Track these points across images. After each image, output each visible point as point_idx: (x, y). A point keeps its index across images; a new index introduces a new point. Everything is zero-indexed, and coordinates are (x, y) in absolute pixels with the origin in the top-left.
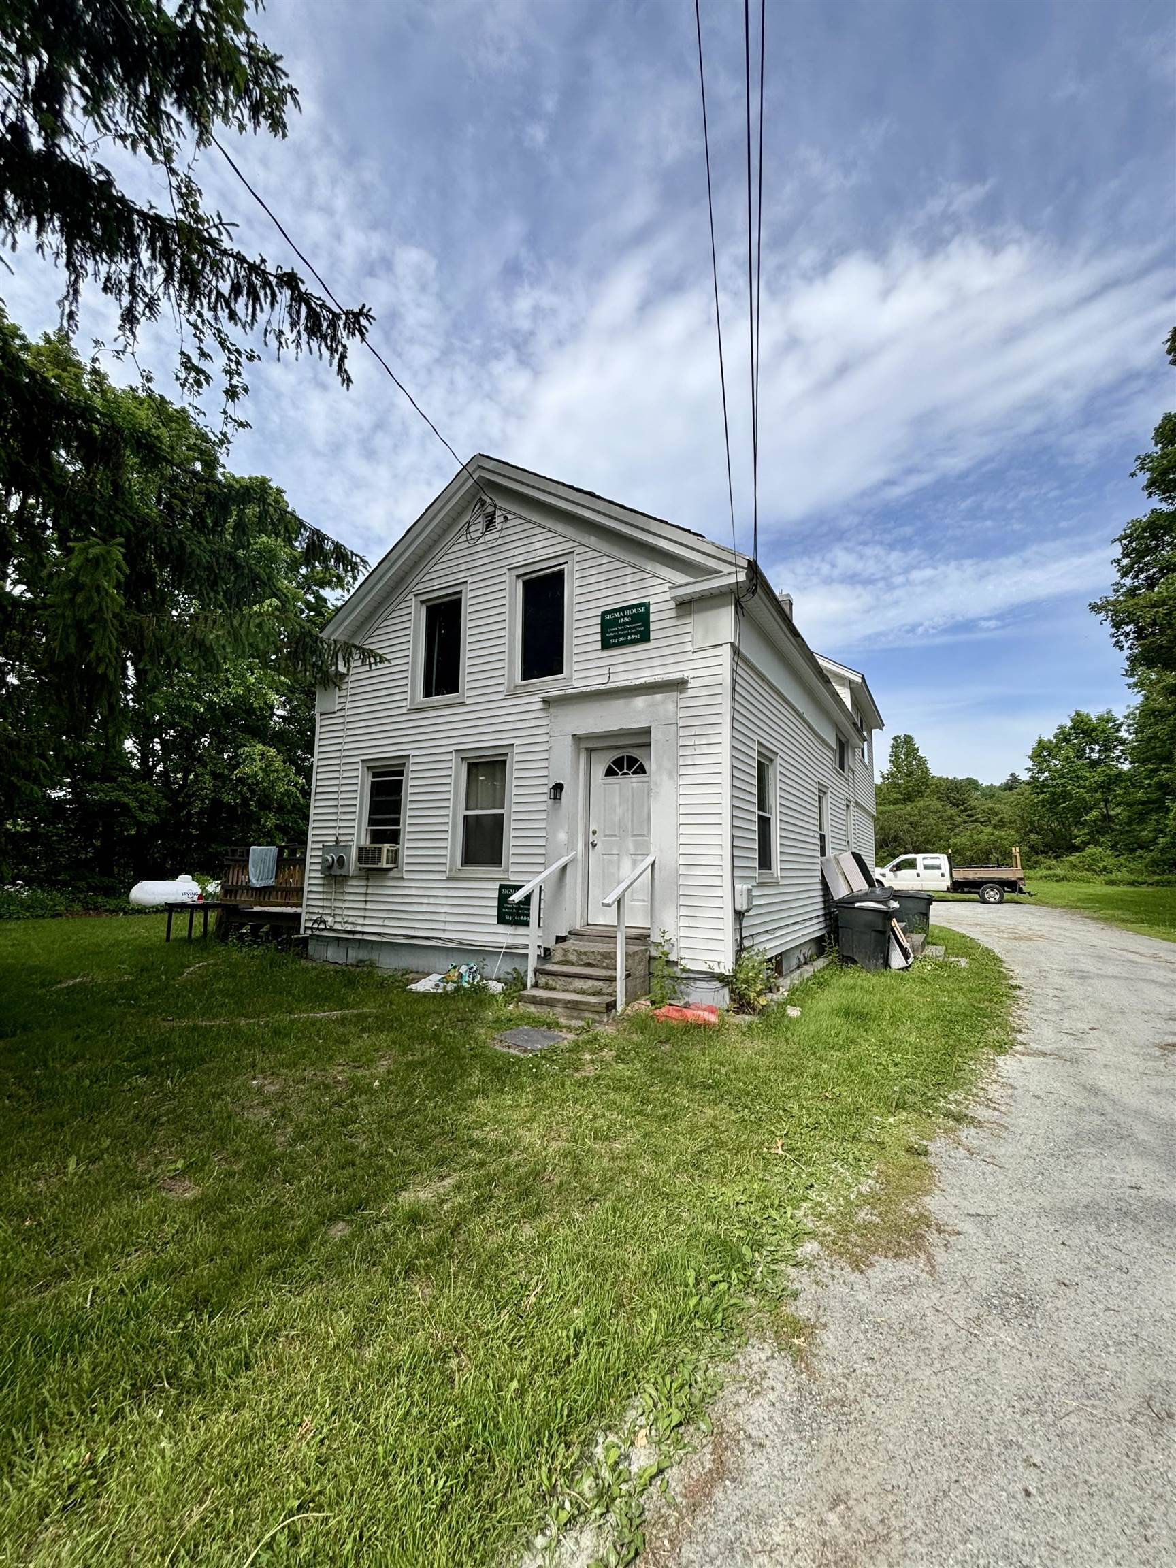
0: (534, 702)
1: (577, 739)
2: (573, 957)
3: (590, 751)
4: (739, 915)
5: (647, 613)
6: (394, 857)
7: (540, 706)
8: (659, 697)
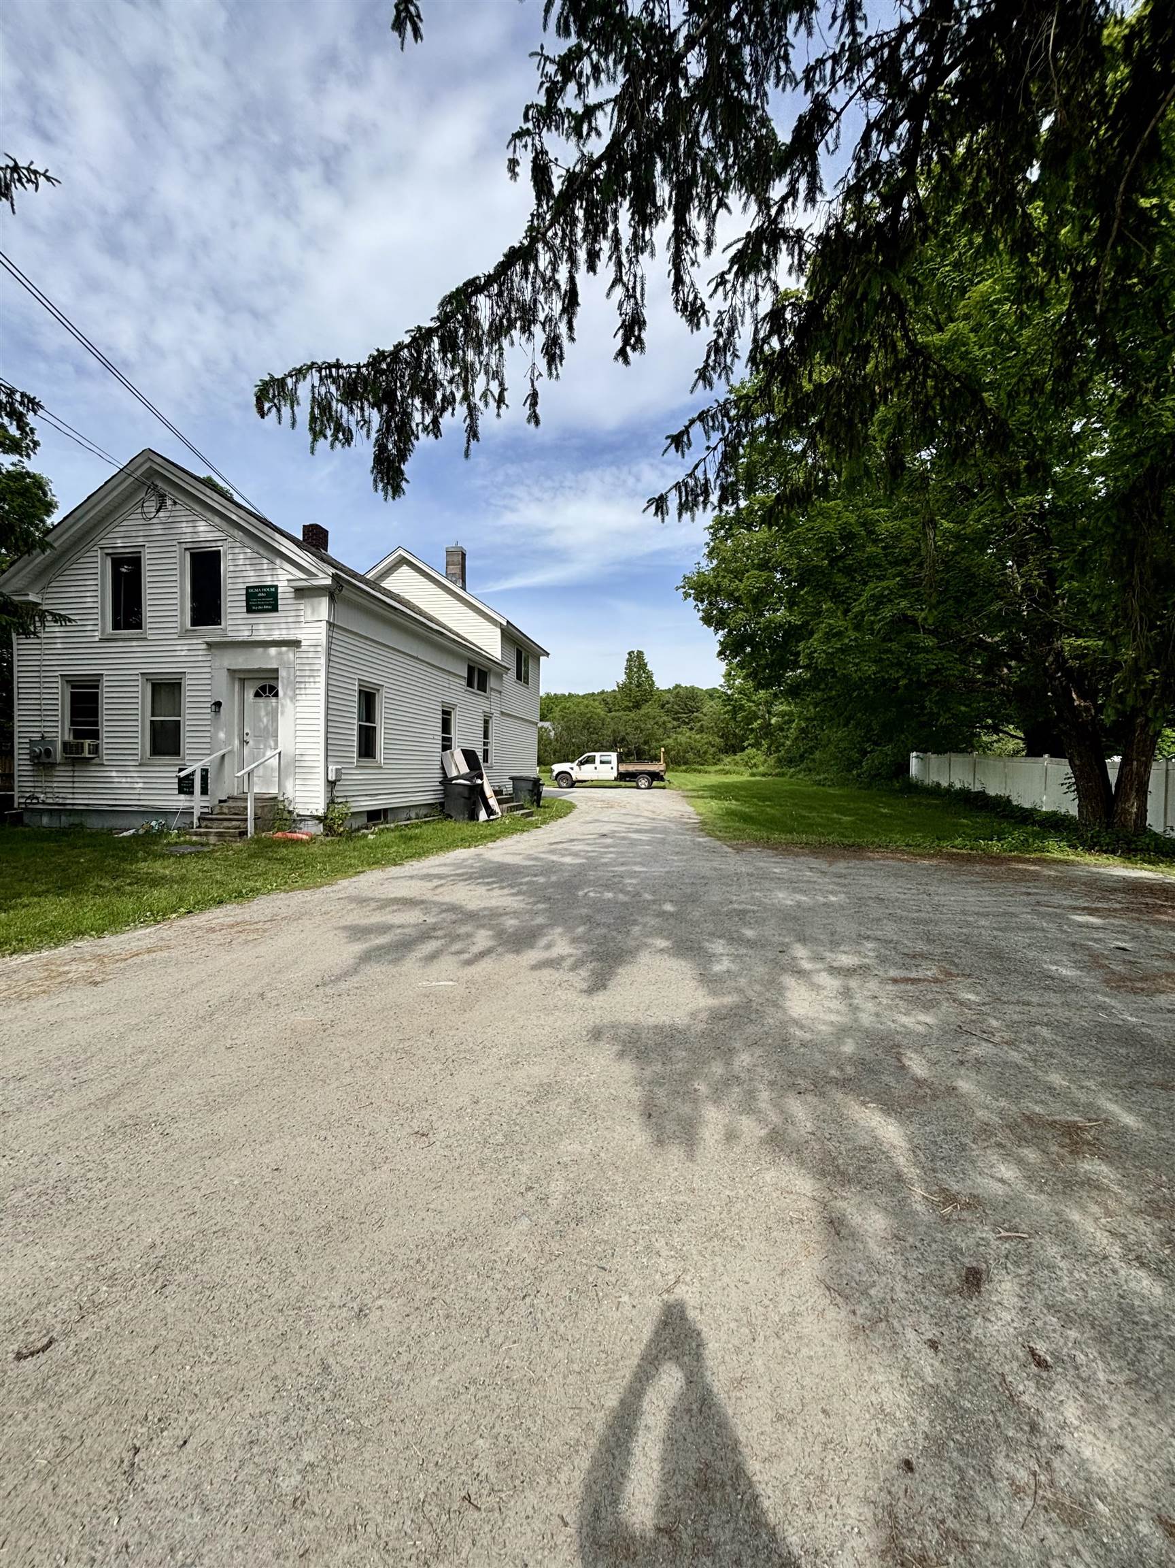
0: (199, 644)
1: (232, 672)
2: (226, 811)
3: (242, 681)
4: (331, 784)
5: (276, 593)
6: (95, 750)
7: (204, 646)
8: (284, 649)
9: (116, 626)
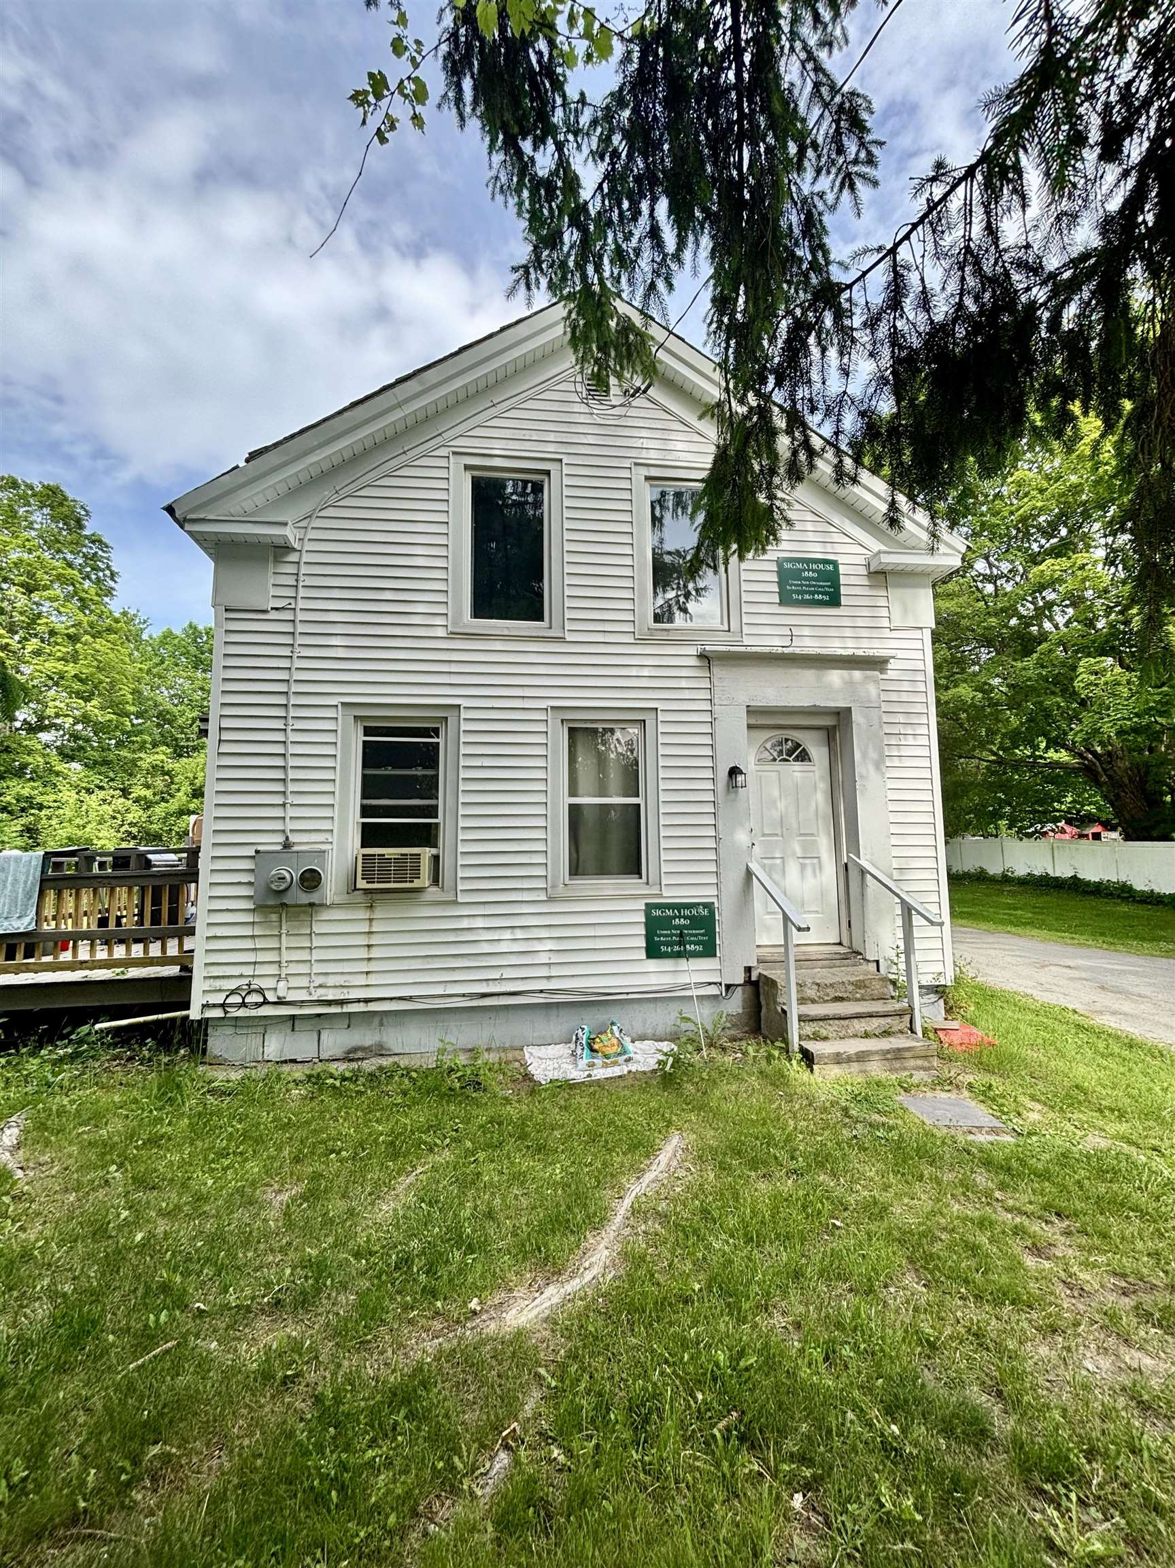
1: (750, 711)
5: (837, 573)
7: (693, 662)
8: (857, 674)
9: (480, 609)
